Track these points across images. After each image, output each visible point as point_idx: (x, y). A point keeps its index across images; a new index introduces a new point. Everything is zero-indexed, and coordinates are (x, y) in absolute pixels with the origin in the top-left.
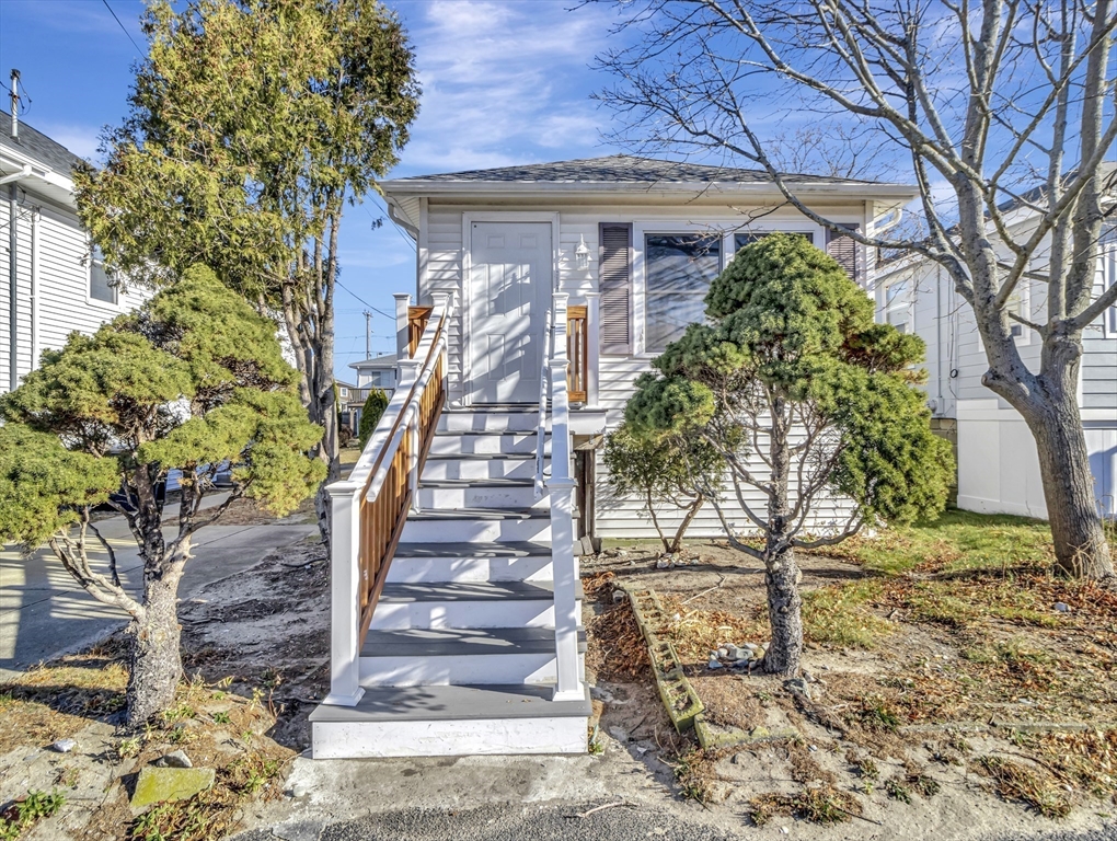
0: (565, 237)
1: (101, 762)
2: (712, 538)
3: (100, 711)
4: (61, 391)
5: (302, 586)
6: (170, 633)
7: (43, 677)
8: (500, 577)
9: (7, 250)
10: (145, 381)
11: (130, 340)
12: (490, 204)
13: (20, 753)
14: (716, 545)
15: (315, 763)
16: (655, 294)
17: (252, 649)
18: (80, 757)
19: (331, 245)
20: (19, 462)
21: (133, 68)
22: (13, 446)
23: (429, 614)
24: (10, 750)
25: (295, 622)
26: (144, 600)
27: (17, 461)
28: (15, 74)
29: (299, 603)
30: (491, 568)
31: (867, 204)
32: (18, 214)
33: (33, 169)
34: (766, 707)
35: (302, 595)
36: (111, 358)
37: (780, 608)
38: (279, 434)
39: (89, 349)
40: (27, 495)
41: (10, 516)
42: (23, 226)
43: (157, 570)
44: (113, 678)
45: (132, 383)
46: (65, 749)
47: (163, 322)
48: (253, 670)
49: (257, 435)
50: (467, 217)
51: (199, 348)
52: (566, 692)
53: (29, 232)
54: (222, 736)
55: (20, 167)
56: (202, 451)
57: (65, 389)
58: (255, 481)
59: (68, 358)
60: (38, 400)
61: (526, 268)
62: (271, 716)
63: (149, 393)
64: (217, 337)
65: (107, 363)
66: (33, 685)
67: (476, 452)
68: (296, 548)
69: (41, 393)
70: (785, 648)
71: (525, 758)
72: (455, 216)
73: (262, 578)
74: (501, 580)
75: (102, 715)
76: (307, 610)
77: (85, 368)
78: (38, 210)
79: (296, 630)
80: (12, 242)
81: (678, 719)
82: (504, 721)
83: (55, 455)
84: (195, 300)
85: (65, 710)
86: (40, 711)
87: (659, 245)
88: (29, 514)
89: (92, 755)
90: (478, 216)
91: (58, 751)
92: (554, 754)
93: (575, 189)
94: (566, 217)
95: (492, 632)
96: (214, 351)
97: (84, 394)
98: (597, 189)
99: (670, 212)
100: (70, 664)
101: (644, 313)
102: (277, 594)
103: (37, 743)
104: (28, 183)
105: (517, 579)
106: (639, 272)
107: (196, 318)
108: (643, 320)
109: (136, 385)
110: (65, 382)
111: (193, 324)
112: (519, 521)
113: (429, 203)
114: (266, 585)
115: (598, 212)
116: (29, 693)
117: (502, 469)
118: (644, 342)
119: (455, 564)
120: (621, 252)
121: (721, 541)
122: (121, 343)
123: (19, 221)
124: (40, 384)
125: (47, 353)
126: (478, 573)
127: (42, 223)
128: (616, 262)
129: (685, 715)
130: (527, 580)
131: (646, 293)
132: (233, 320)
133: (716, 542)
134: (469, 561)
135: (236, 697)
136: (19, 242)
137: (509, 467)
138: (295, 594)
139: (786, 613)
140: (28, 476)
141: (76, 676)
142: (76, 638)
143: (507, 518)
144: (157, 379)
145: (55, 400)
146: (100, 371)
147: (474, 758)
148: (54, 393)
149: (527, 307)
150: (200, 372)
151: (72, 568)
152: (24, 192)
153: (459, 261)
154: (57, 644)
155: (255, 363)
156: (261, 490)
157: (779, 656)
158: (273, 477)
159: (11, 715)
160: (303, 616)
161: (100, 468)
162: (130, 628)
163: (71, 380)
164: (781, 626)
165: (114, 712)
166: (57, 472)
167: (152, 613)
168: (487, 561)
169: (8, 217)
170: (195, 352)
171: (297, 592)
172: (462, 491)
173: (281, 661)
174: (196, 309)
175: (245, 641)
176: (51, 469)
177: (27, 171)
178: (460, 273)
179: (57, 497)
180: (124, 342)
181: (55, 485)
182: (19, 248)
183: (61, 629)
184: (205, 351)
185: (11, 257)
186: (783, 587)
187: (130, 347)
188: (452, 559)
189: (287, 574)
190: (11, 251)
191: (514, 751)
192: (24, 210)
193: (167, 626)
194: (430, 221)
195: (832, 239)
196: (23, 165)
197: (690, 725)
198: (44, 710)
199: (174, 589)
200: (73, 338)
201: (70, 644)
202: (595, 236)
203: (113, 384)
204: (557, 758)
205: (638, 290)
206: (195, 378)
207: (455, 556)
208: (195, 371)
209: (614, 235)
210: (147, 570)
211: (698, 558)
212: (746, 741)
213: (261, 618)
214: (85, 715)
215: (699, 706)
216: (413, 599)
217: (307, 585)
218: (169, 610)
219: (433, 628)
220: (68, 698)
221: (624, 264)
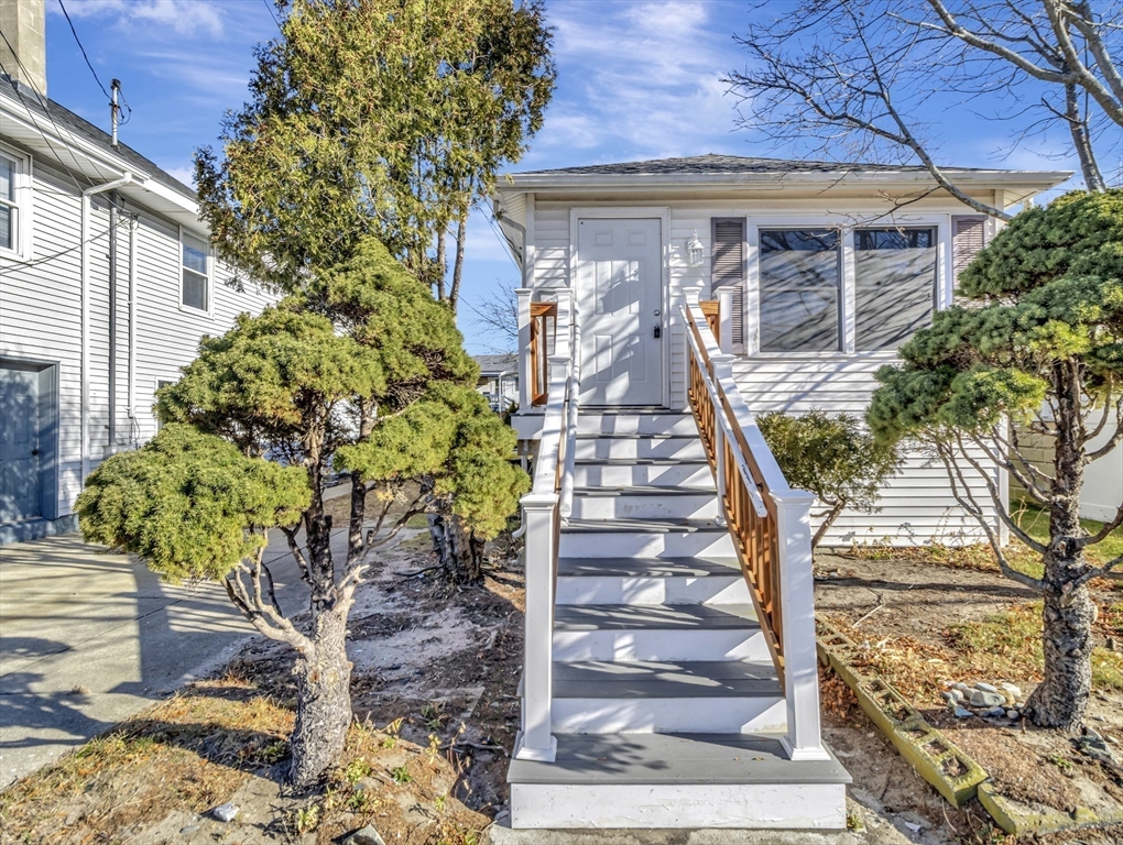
0: (676, 233)
1: (272, 836)
2: (832, 548)
3: (257, 762)
4: (235, 383)
5: (421, 598)
6: (342, 673)
7: (178, 710)
8: (678, 599)
9: (107, 256)
10: (335, 372)
11: (313, 323)
12: (599, 200)
13: (173, 822)
14: (835, 555)
15: (516, 834)
16: (772, 292)
17: (395, 675)
18: (248, 829)
19: (459, 236)
20: (193, 471)
21: (257, 51)
22: (180, 452)
23: (612, 645)
24: (164, 817)
25: (429, 641)
26: (311, 632)
27: (190, 470)
28: (115, 84)
29: (425, 618)
30: (667, 589)
31: (997, 194)
32: (118, 222)
33: (134, 177)
34: (1072, 777)
35: (425, 609)
36: (292, 343)
37: (1071, 650)
38: (484, 438)
39: (264, 333)
40: (210, 514)
41: (191, 542)
42: (121, 232)
43: (328, 598)
44: (265, 717)
45: (319, 374)
46: (229, 817)
47: (343, 302)
48: (410, 705)
49: (460, 438)
50: (575, 213)
51: (388, 332)
52: (806, 749)
53: (128, 239)
54: (406, 800)
55: (121, 174)
56: (408, 458)
57: (241, 381)
58: (463, 496)
59: (242, 342)
60: (208, 395)
61: (635, 265)
62: (451, 769)
63: (340, 386)
64: (405, 321)
65: (291, 349)
66: (171, 721)
67: (611, 457)
68: (396, 554)
69: (211, 386)
70: (1071, 699)
71: (773, 834)
72: (563, 212)
73: (375, 587)
74: (677, 602)
75: (260, 767)
76: (436, 627)
77: (264, 356)
78: (136, 218)
79: (433, 651)
80: (112, 249)
81: (956, 789)
82: (742, 786)
83: (234, 464)
84: (378, 277)
85: (216, 759)
86: (187, 759)
87: (774, 241)
88: (213, 539)
89: (260, 826)
90: (586, 212)
91: (219, 819)
92: (805, 830)
93: (692, 182)
94: (677, 212)
95: (687, 666)
96: (404, 336)
97: (265, 387)
98: (714, 181)
99: (785, 206)
100: (207, 692)
101: (758, 311)
102: (398, 606)
103: (192, 808)
104: (128, 190)
105: (695, 602)
106: (754, 269)
107: (383, 298)
108: (758, 318)
109: (325, 376)
110: (241, 373)
111: (380, 305)
112: (685, 535)
113: (536, 200)
114: (385, 596)
115: (712, 206)
116: (171, 735)
117: (646, 475)
118: (758, 341)
119: (627, 583)
120: (736, 248)
121: (841, 550)
122: (303, 326)
123: (119, 229)
124: (208, 376)
125: (206, 341)
126: (653, 595)
127: (139, 231)
128: (730, 260)
129: (965, 784)
130: (707, 603)
131: (761, 291)
132: (420, 303)
133: (836, 551)
134: (644, 580)
135: (405, 743)
136: (118, 248)
137: (654, 473)
138: (418, 607)
139: (1077, 657)
140: (206, 490)
141: (217, 711)
142: (201, 658)
143: (672, 531)
144: (347, 369)
145: (227, 395)
146: (283, 359)
147: (708, 832)
148: (226, 386)
149: (635, 307)
150: (393, 361)
151: (237, 599)
152: (123, 200)
153: (567, 260)
154: (182, 664)
155: (442, 353)
156: (470, 505)
157: (1061, 707)
158: (485, 490)
159: (156, 765)
160: (435, 633)
161: (289, 480)
162: (297, 668)
163: (248, 370)
164: (1068, 672)
165: (273, 764)
166: (243, 486)
167: (321, 649)
168: (662, 581)
169: (108, 224)
170: (384, 338)
171: (418, 605)
172: (613, 499)
173: (432, 692)
174: (378, 287)
175: (383, 664)
176: (235, 482)
177: (128, 178)
178: (568, 271)
179: (242, 516)
180: (307, 324)
181: (242, 502)
182: (118, 255)
183: (181, 646)
184: (395, 336)
185: (110, 263)
186: (1078, 626)
187: (314, 330)
188: (624, 579)
189: (401, 583)
190: (111, 258)
191: (756, 825)
192: (122, 218)
193: (338, 664)
194: (537, 218)
195: (959, 232)
196: (124, 172)
197: (971, 798)
198: (192, 758)
199: (344, 620)
200: (243, 320)
201: (196, 665)
202: (707, 231)
203: (299, 375)
204: (810, 835)
205: (752, 285)
206: (386, 368)
207: (627, 575)
208: (387, 361)
209: (727, 231)
210: (315, 598)
211: (835, 571)
212: (1069, 826)
213: (391, 635)
214: (242, 767)
215: (979, 774)
216: (595, 627)
217: (426, 596)
218: (339, 645)
219: (617, 660)
220: (217, 744)
221: (738, 260)
